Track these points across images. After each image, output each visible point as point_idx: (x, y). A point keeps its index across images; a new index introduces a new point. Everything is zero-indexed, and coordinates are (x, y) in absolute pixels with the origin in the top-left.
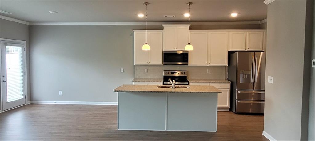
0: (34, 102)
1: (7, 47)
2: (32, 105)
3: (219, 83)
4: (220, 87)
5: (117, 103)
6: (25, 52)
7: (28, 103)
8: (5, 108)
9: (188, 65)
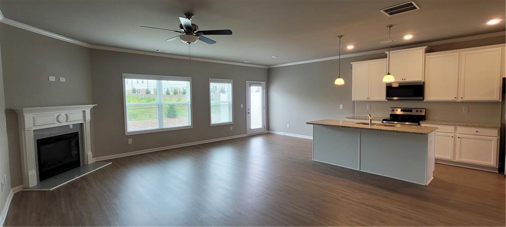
0: (271, 132)
1: (251, 87)
2: (268, 134)
3: (474, 126)
4: (477, 133)
5: (312, 137)
6: (265, 91)
7: (267, 132)
8: (249, 133)
9: (425, 101)
